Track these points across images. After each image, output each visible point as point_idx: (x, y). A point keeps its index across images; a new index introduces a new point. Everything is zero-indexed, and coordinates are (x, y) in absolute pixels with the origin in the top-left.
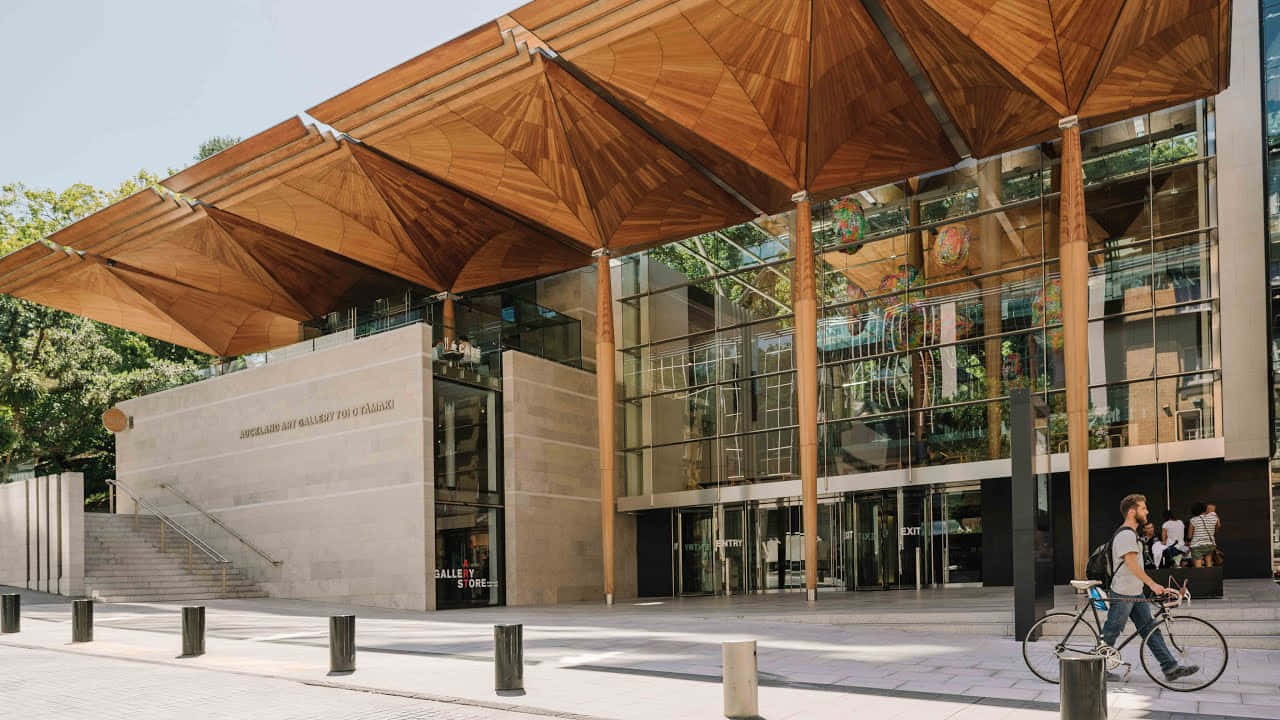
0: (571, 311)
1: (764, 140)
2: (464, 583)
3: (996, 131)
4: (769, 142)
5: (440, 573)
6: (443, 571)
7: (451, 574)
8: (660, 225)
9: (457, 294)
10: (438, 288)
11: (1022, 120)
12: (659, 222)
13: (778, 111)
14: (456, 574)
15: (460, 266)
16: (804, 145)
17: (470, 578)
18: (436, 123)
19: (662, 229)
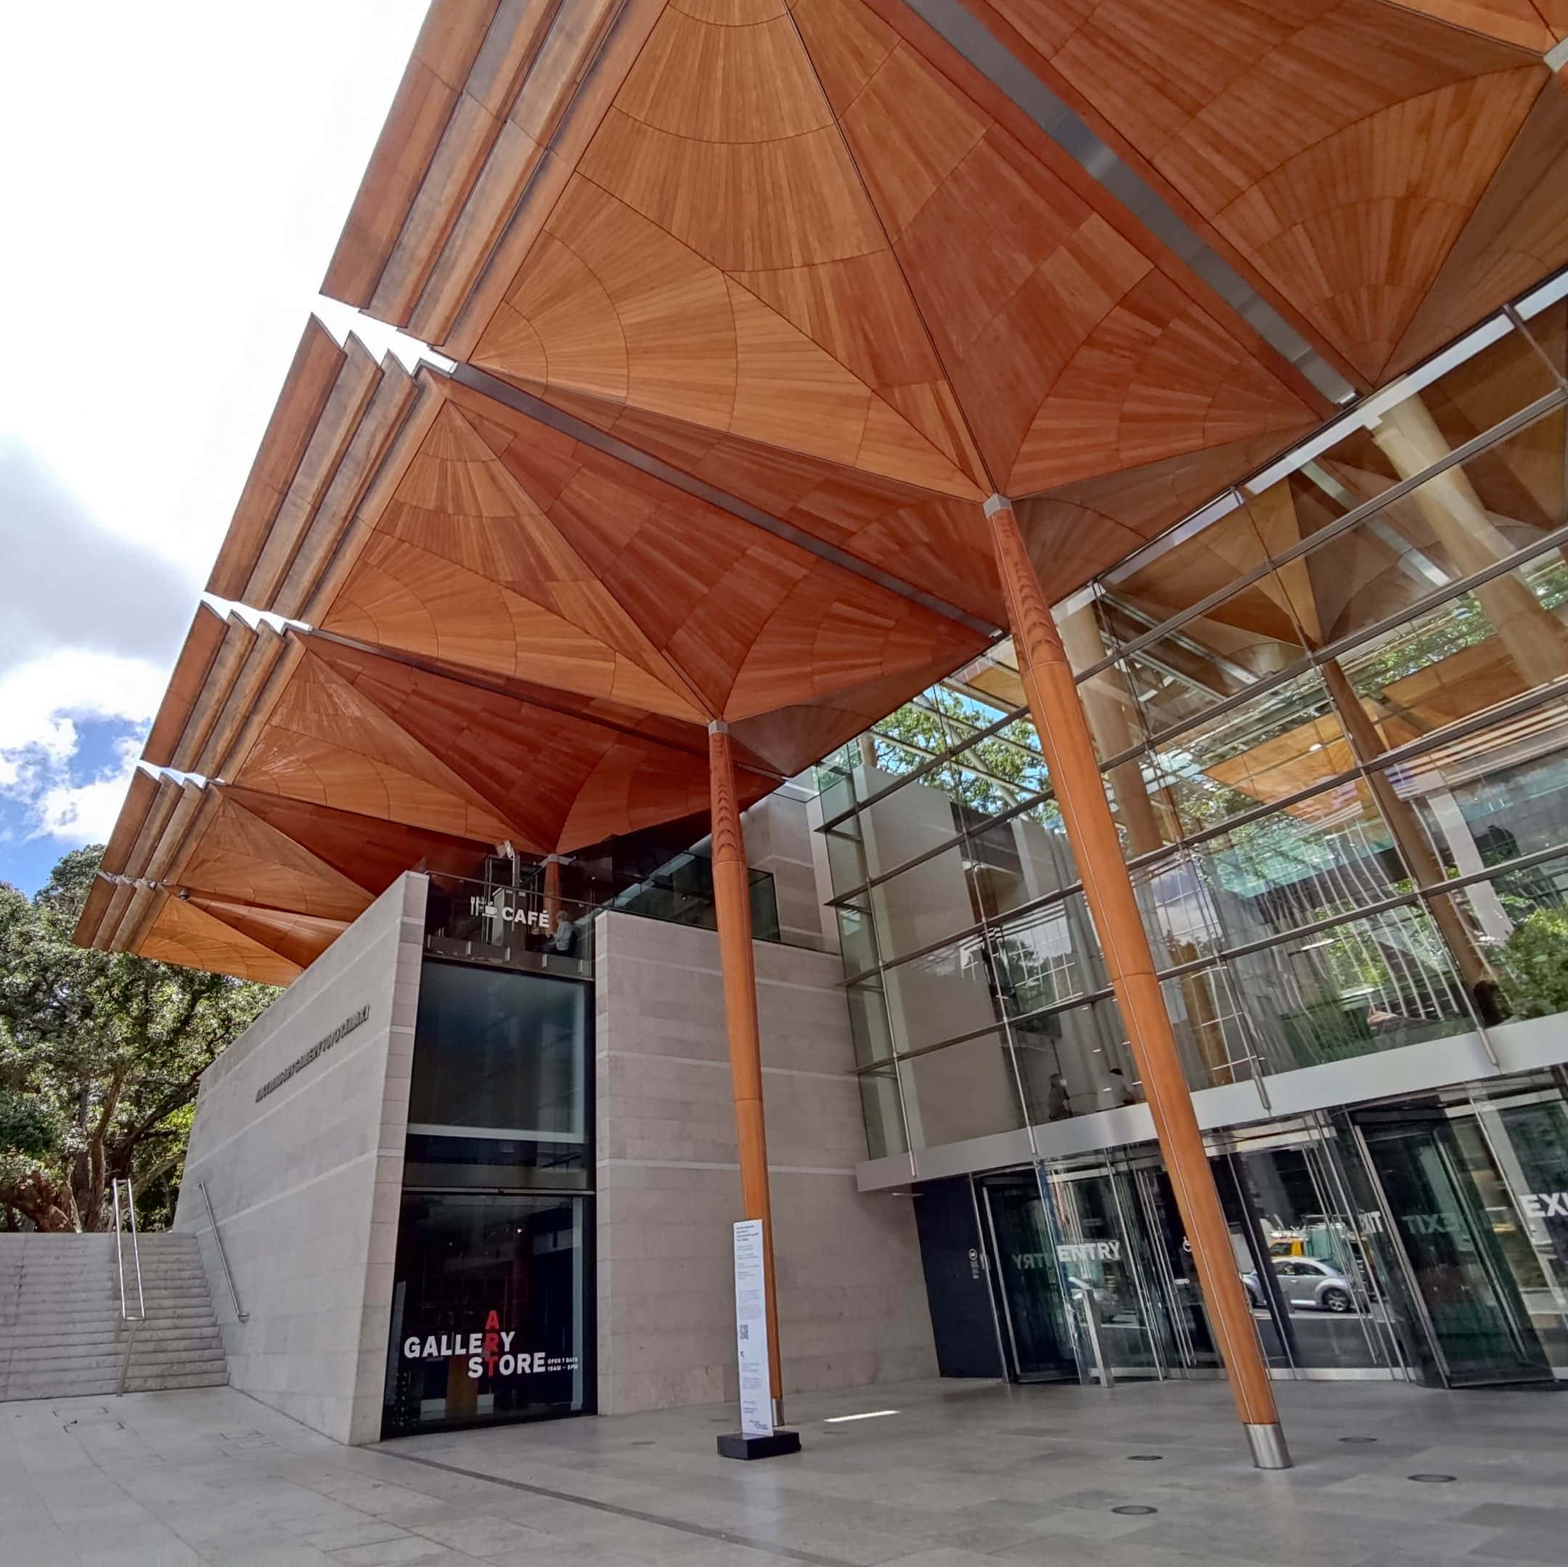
0: (760, 862)
1: (873, 415)
2: (484, 1364)
3: (1382, 280)
4: (882, 415)
5: (423, 1345)
6: (431, 1340)
7: (450, 1345)
8: (812, 673)
9: (567, 855)
10: (540, 852)
11: (1432, 194)
12: (809, 669)
13: (866, 338)
14: (465, 1344)
15: (562, 815)
16: (944, 387)
17: (502, 1353)
18: (373, 560)
19: (816, 678)
